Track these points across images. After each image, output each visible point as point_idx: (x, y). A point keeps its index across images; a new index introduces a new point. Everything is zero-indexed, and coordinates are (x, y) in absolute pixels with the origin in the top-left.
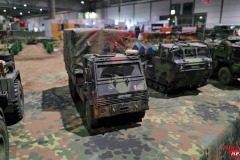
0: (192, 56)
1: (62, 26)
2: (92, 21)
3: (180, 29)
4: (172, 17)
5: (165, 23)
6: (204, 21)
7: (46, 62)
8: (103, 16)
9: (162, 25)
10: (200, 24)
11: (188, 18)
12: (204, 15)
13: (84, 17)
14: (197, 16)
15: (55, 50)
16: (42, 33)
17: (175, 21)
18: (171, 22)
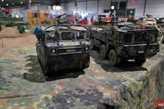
0: (70, 39)
1: (36, 14)
2: (57, 11)
3: (117, 19)
4: (112, 11)
5: (107, 15)
6: (133, 14)
7: (17, 40)
8: (65, 9)
9: (105, 16)
10: (130, 17)
11: (123, 12)
12: (134, 10)
13: (52, 9)
14: (129, 11)
15: (26, 31)
16: (21, 19)
17: (114, 13)
18: (111, 15)
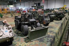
1: (3, 9)
2: (12, 8)
4: (35, 7)
5: (33, 8)
8: (15, 6)
9: (33, 9)
11: (39, 7)
12: (43, 6)
13: (9, 7)
14: (41, 6)
18: (35, 8)
